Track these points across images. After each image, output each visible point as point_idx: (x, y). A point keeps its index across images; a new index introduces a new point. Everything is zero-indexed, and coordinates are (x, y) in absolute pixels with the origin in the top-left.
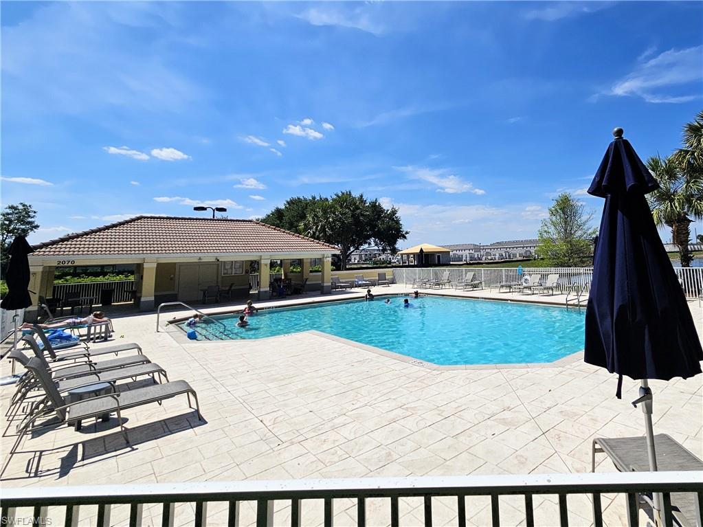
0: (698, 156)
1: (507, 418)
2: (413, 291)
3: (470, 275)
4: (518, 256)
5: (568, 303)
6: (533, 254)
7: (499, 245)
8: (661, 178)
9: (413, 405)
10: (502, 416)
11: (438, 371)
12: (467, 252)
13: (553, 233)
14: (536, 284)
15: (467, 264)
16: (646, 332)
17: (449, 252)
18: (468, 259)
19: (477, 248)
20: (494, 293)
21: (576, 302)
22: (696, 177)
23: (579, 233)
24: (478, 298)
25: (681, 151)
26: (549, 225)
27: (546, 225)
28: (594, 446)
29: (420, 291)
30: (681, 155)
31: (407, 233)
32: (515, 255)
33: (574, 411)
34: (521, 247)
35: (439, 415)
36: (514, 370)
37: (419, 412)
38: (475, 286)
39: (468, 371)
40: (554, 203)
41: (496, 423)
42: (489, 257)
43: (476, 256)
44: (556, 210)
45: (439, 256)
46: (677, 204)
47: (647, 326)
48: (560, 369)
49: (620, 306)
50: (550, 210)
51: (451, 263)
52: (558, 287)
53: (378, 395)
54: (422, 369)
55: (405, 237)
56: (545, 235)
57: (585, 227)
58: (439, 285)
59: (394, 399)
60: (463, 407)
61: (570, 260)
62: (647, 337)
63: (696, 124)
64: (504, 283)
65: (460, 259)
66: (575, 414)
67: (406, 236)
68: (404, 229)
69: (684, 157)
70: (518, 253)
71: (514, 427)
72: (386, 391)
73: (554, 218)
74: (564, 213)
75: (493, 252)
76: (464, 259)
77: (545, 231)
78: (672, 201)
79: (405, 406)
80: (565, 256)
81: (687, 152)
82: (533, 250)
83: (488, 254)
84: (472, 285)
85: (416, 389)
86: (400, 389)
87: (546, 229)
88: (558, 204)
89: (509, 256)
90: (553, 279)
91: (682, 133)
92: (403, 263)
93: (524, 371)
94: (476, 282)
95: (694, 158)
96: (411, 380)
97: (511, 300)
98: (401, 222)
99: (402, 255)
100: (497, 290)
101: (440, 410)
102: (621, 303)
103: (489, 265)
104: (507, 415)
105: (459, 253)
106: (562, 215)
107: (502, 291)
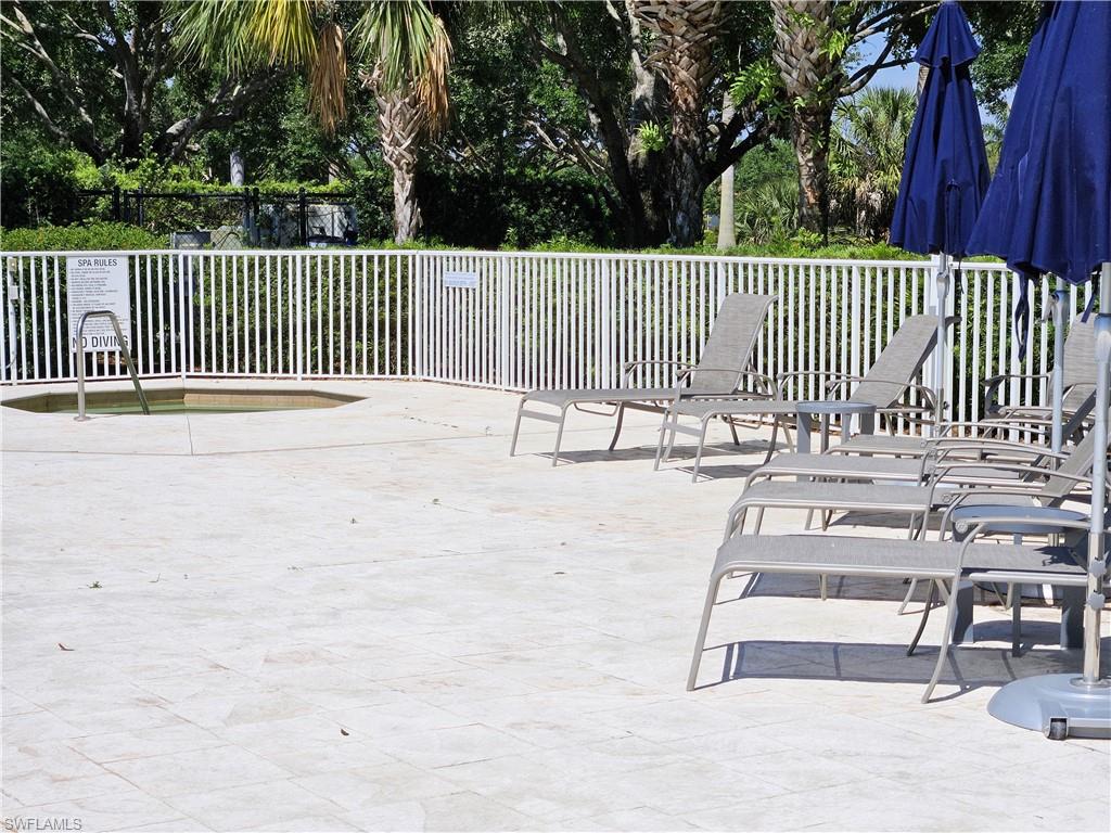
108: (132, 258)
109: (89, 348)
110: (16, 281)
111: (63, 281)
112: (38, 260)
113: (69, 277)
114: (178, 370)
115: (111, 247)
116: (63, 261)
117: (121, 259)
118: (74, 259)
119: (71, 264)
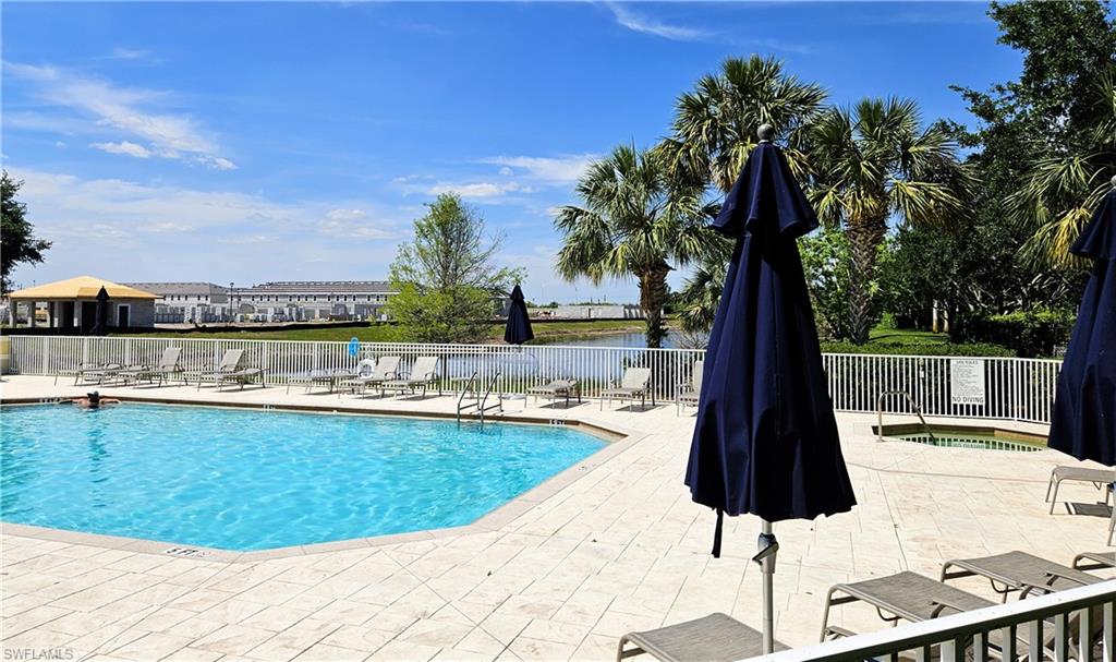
0: (695, 155)
1: (431, 632)
2: (84, 391)
3: (232, 357)
4: (317, 315)
5: (462, 412)
6: (352, 312)
7: (273, 290)
8: (635, 186)
9: (216, 637)
10: (418, 628)
11: (243, 563)
12: (194, 301)
13: (423, 273)
14: (389, 376)
15: (198, 329)
16: (798, 449)
17: (153, 299)
18: (198, 318)
19: (217, 294)
20: (296, 395)
21: (473, 410)
22: (689, 194)
23: (471, 277)
24: (261, 406)
25: (669, 142)
26: (413, 255)
27: (407, 255)
28: (621, 647)
29: (102, 392)
30: (668, 149)
31: (43, 246)
32: (310, 314)
33: (544, 602)
34: (324, 296)
35: (286, 647)
36: (408, 544)
37: (238, 648)
38: (244, 381)
39: (314, 556)
40: (428, 212)
41: (413, 645)
42: (251, 316)
43: (218, 312)
44: (430, 225)
45: (124, 310)
46: (655, 238)
47: (799, 441)
48: (494, 535)
49: (765, 413)
50: (419, 226)
51: (156, 326)
52: (436, 381)
53: (115, 630)
54: (201, 563)
55: (37, 257)
56: (404, 276)
57: (484, 266)
58: (150, 377)
59: (163, 632)
60: (334, 626)
61: (449, 328)
62: (798, 460)
63: (697, 97)
64: (315, 373)
65: (177, 316)
66: (547, 608)
67: (41, 252)
68: (36, 234)
69: (674, 154)
70: (317, 310)
71: (452, 646)
72: (131, 619)
73: (425, 243)
74: (444, 233)
75: (258, 304)
76: (187, 316)
77: (405, 269)
78: (648, 230)
79: (201, 642)
80: (440, 320)
81: (680, 145)
82: (351, 306)
83: (246, 308)
84: (239, 378)
85: (208, 605)
86: (166, 610)
87: (407, 263)
88: (434, 214)
89: (299, 314)
90: (426, 366)
91: (674, 112)
92: (17, 321)
93: (428, 544)
94: (250, 371)
95: (688, 158)
96: (185, 589)
97: (339, 410)
98: (26, 218)
99: (15, 301)
100: (302, 390)
101: (286, 638)
102: (764, 409)
103: (256, 334)
104: (426, 626)
105: (176, 303)
106: (442, 238)
107: (315, 390)
108: (986, 361)
109: (962, 402)
110: (924, 370)
111: (948, 369)
112: (942, 360)
113: (952, 368)
114: (1013, 416)
115: (975, 355)
116: (948, 361)
117: (980, 362)
118: (954, 361)
119: (952, 362)
